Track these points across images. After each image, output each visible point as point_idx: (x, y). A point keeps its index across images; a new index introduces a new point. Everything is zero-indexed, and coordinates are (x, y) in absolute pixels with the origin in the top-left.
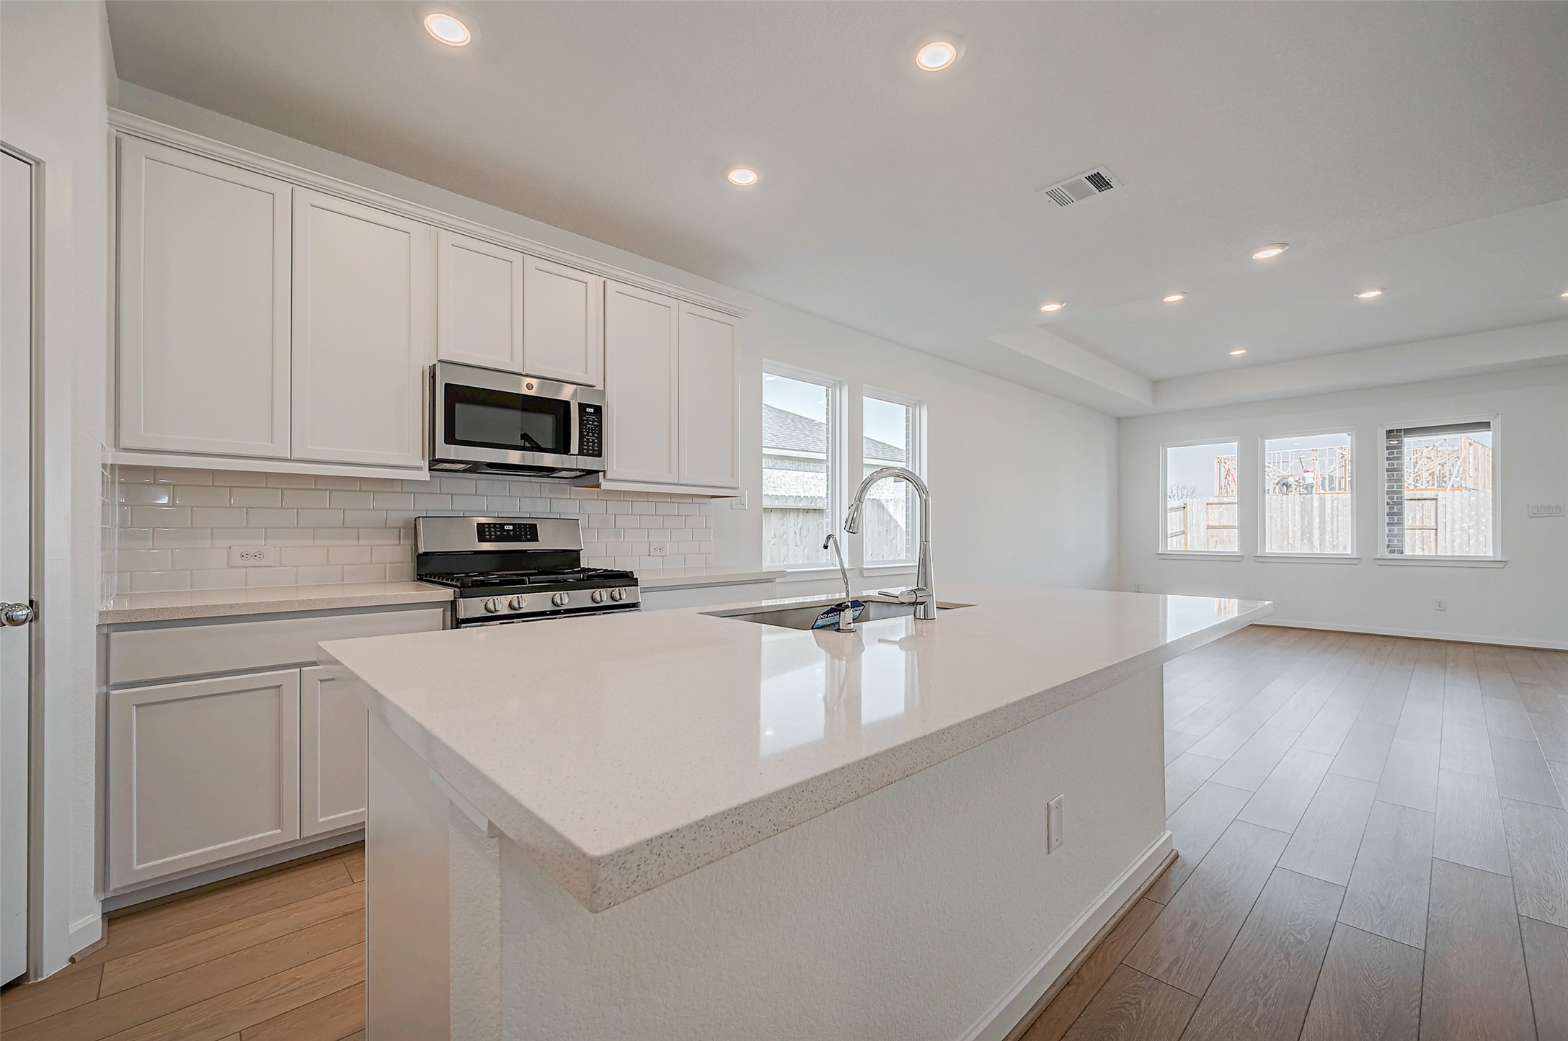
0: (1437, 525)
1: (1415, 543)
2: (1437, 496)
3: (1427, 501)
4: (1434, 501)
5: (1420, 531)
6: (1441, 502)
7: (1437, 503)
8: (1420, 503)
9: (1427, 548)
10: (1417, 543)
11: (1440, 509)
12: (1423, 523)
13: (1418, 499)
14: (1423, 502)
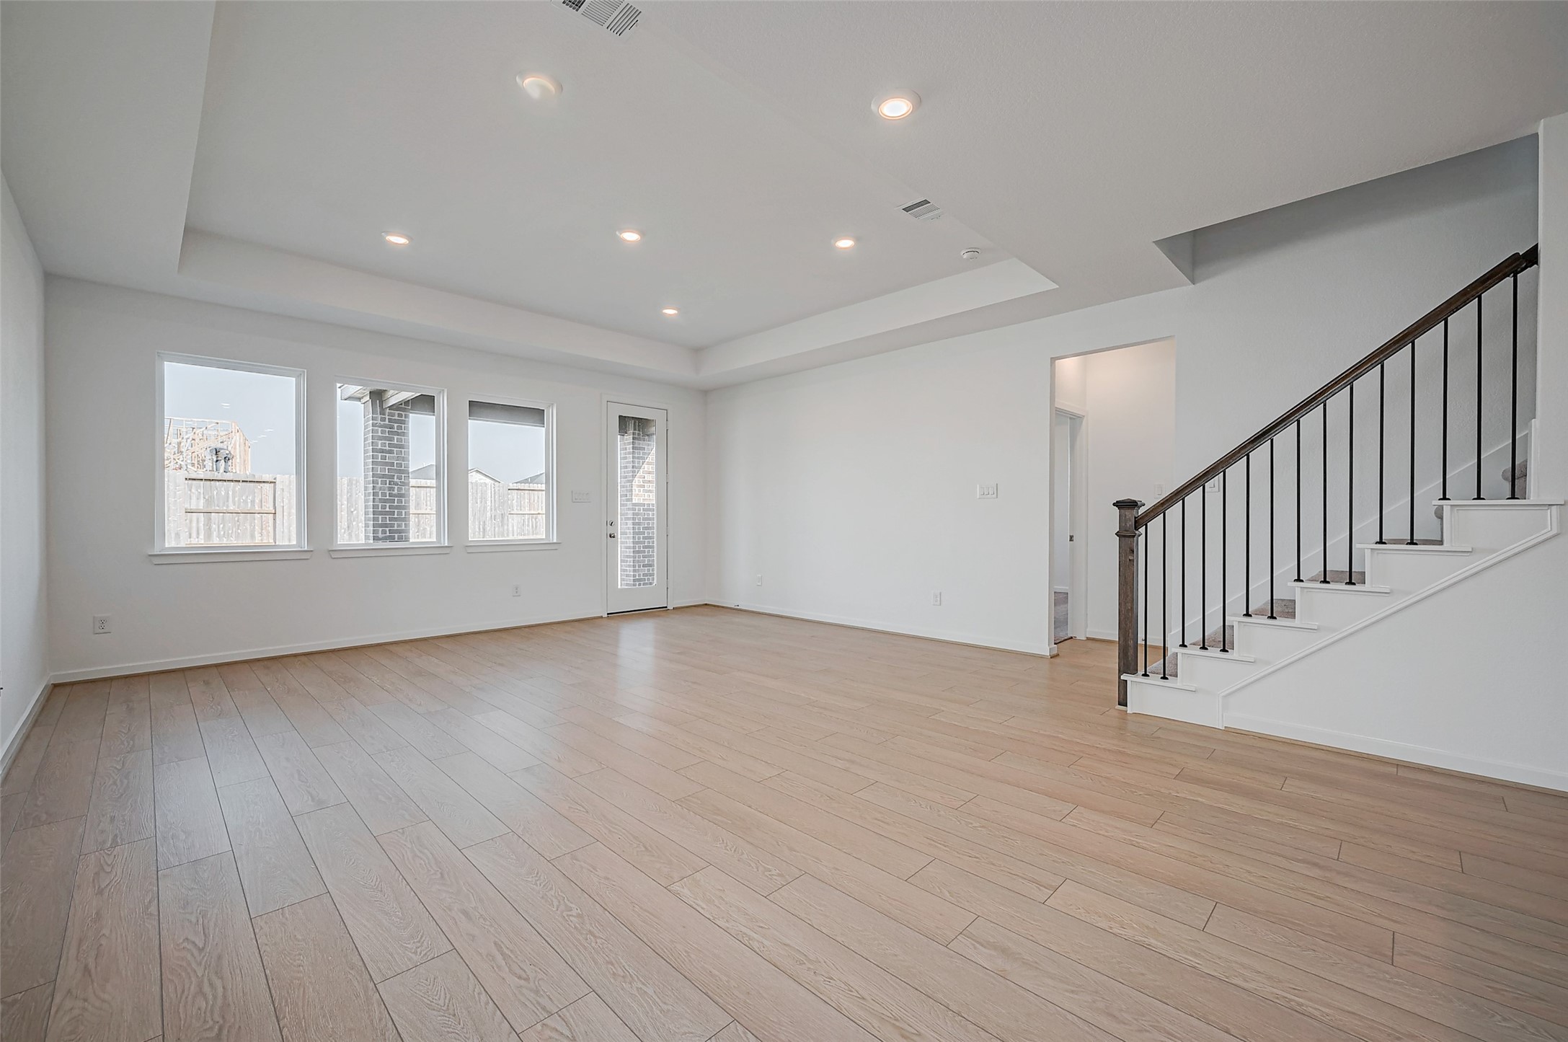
0: (275, 508)
1: (254, 527)
2: (275, 479)
3: (266, 484)
4: (272, 485)
5: (258, 516)
6: (279, 486)
7: (275, 486)
8: (259, 486)
9: (265, 533)
10: (256, 527)
11: (278, 493)
12: (261, 507)
13: (257, 482)
14: (262, 485)
